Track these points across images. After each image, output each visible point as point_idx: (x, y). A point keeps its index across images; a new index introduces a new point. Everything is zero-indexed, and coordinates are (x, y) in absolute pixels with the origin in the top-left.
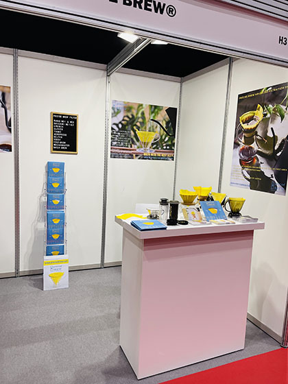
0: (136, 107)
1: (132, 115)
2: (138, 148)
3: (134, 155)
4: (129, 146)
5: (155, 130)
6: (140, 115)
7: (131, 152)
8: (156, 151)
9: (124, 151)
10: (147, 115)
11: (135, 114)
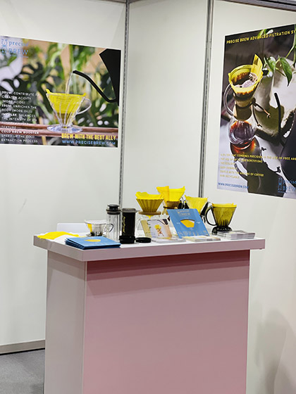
0: (45, 49)
1: (39, 64)
2: (51, 123)
3: (44, 137)
4: (34, 121)
5: (82, 91)
6: (52, 64)
7: (37, 132)
8: (84, 130)
9: (25, 131)
10: (66, 64)
11: (43, 62)
